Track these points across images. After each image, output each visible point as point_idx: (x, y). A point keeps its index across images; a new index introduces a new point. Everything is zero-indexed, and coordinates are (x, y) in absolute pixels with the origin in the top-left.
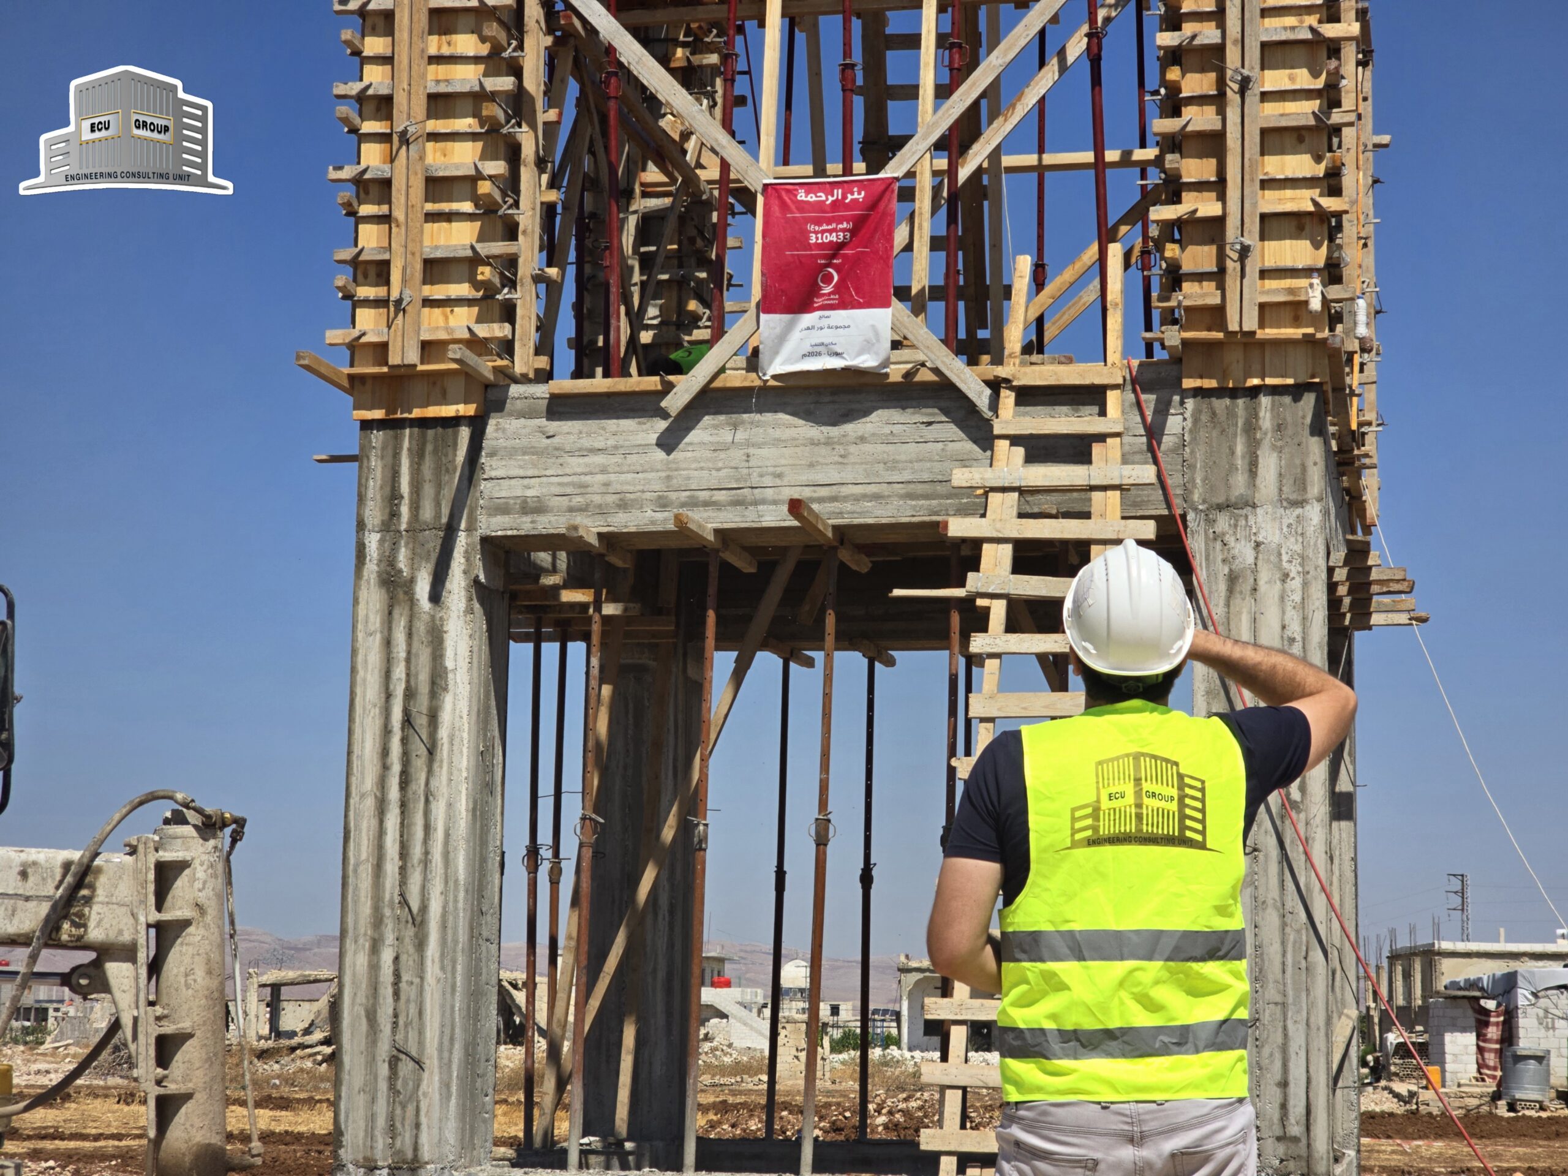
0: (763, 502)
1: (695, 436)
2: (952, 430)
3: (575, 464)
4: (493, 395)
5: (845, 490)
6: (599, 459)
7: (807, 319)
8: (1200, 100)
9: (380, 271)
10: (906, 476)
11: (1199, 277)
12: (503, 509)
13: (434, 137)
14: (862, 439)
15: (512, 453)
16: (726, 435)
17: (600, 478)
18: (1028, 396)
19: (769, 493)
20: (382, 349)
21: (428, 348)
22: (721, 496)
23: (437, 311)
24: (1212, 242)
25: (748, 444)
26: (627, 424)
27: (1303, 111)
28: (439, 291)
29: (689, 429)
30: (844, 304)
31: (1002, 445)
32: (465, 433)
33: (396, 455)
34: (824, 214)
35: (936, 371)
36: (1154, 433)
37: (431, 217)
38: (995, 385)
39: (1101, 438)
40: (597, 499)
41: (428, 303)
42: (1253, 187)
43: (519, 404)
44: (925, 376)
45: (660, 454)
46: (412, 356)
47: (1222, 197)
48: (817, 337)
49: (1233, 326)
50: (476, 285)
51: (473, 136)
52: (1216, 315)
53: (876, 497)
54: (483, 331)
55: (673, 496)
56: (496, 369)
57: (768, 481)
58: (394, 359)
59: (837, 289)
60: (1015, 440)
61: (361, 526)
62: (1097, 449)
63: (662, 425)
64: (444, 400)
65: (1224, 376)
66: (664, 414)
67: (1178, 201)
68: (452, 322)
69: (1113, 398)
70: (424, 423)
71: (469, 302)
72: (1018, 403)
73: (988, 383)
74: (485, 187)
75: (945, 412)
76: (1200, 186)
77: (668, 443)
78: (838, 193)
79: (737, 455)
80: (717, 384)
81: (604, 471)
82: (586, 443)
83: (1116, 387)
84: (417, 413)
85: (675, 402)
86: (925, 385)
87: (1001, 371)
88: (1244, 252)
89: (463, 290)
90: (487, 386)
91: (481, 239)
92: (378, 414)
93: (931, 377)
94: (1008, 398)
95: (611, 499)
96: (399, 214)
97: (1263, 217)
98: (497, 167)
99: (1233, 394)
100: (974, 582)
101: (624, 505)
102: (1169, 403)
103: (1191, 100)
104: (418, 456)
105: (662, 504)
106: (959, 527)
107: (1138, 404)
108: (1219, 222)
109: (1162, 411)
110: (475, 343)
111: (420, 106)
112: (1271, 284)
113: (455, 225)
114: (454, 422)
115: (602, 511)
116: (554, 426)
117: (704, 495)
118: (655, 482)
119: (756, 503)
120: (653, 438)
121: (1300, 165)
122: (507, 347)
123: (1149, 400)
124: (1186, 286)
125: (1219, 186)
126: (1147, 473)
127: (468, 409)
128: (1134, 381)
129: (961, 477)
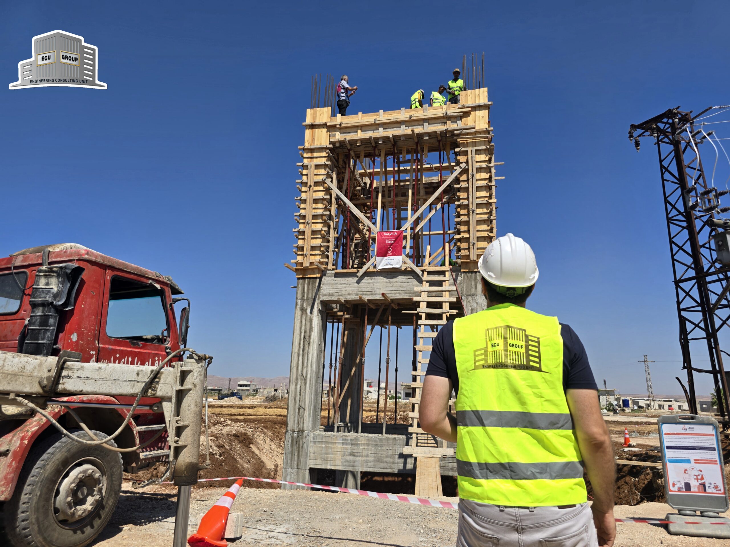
0: (377, 294)
1: (363, 281)
2: (414, 280)
3: (340, 286)
4: (324, 273)
5: (393, 292)
6: (344, 285)
7: (386, 258)
8: (464, 215)
9: (302, 249)
10: (405, 289)
11: (464, 249)
12: (325, 295)
13: (313, 223)
14: (396, 282)
15: (327, 284)
16: (370, 281)
17: (345, 289)
18: (430, 273)
19: (378, 292)
20: (302, 263)
21: (311, 263)
22: (368, 293)
23: (313, 256)
24: (467, 242)
25: (374, 283)
26: (350, 278)
27: (485, 217)
28: (314, 253)
29: (362, 280)
30: (393, 255)
31: (424, 283)
32: (318, 280)
33: (304, 284)
34: (389, 238)
35: (411, 268)
36: (455, 280)
37: (312, 238)
38: (423, 271)
39: (445, 281)
40: (344, 293)
41: (311, 255)
42: (475, 232)
43: (329, 275)
44: (409, 269)
45: (356, 284)
46: (308, 265)
47: (469, 234)
48: (388, 261)
49: (472, 259)
50: (321, 251)
51: (321, 223)
52: (468, 257)
53: (399, 293)
54: (322, 260)
55: (359, 293)
56: (324, 268)
57: (378, 290)
58: (304, 265)
59: (392, 252)
60: (427, 282)
61: (297, 298)
62: (444, 283)
63: (357, 279)
64: (314, 274)
65: (470, 269)
66: (357, 277)
67: (459, 234)
68: (316, 258)
69: (447, 273)
70: (310, 278)
71: (320, 255)
72: (428, 274)
73: (421, 271)
74: (323, 232)
75: (413, 276)
76: (464, 232)
77: (358, 282)
78: (392, 233)
79: (372, 285)
80: (368, 271)
81: (345, 288)
82: (342, 282)
83: (447, 271)
84: (309, 276)
85: (359, 274)
86: (409, 271)
87: (424, 268)
88: (474, 244)
89: (318, 252)
90: (323, 271)
91: (322, 242)
92: (301, 276)
93: (410, 269)
94: (425, 273)
95: (347, 293)
96: (306, 237)
97: (477, 237)
98: (326, 229)
99: (472, 272)
100: (419, 310)
101: (349, 295)
102: (458, 275)
103: (462, 215)
104: (309, 284)
105: (357, 294)
106: (416, 299)
107: (452, 275)
108: (469, 238)
109: (457, 276)
110: (320, 262)
111: (311, 217)
112: (479, 251)
113: (317, 240)
114: (316, 278)
115: (345, 296)
116: (336, 279)
117: (365, 293)
118: (355, 290)
119: (375, 294)
120: (355, 281)
121: (485, 227)
122: (327, 263)
123: (454, 274)
124: (462, 251)
125: (468, 231)
126: (454, 288)
127: (319, 275)
128: (451, 270)
129: (416, 289)
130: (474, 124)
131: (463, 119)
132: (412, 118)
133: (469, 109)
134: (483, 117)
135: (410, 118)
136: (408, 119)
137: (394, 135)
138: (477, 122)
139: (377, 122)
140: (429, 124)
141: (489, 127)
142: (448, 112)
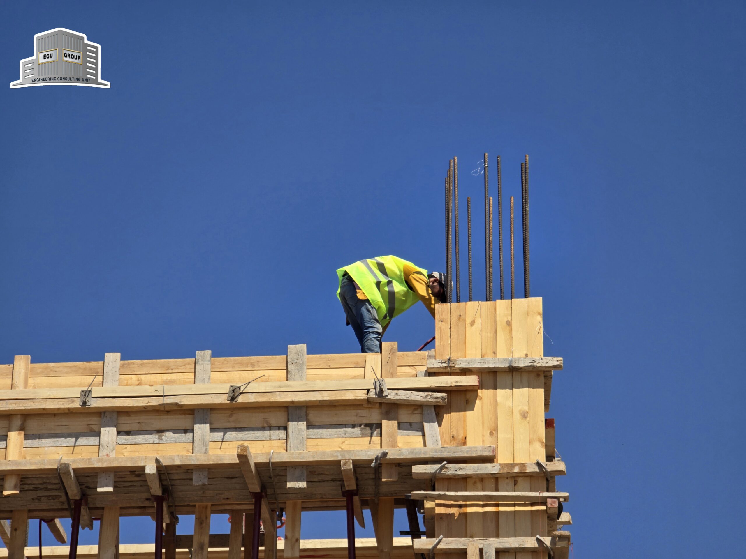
130: (488, 442)
131: (446, 417)
132: (240, 399)
133: (471, 380)
134: (524, 415)
135: (233, 398)
136: (223, 400)
137: (165, 462)
138: (501, 435)
139: (94, 404)
140: (310, 426)
141: (550, 458)
142: (389, 383)
